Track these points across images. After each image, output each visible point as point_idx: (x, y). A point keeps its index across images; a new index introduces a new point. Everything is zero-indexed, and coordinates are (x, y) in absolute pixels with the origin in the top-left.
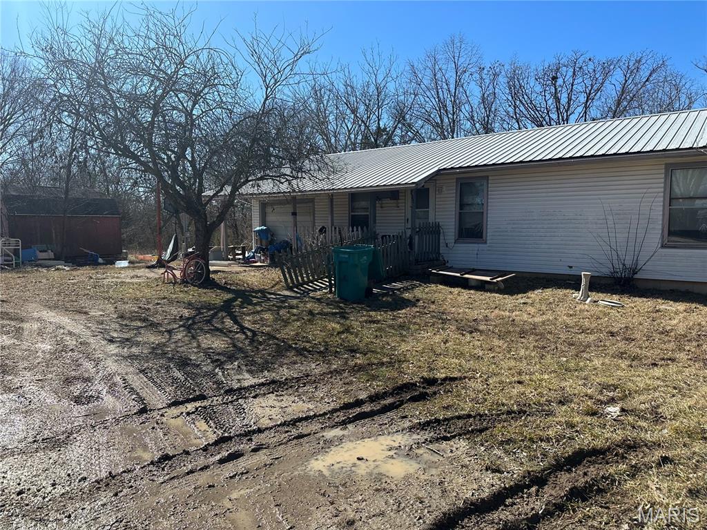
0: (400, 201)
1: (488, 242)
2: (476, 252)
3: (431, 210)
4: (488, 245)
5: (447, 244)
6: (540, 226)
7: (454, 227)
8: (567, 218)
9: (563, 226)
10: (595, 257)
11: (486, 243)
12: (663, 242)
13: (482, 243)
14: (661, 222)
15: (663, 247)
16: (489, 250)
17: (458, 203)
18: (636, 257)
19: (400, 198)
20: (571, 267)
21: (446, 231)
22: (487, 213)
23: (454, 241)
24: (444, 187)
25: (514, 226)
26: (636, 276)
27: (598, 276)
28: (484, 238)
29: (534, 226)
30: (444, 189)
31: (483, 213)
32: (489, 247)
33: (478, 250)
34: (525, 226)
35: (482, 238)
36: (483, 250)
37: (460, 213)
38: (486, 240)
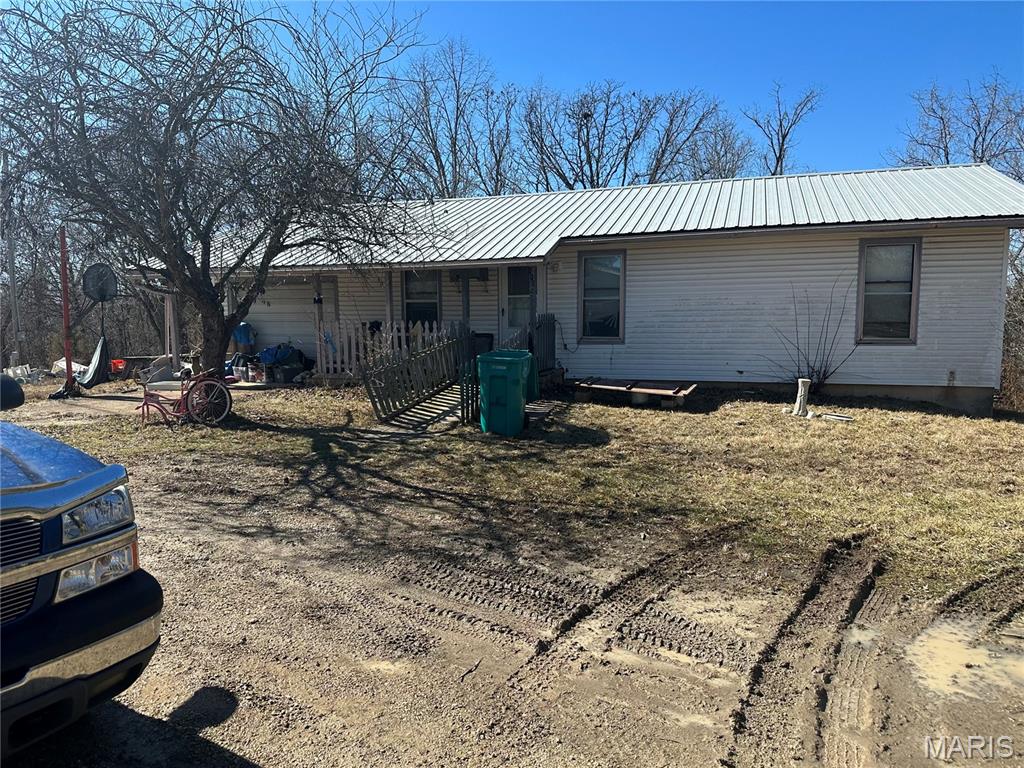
0: (489, 283)
1: (626, 341)
2: (609, 356)
3: (539, 297)
4: (627, 345)
5: (565, 345)
6: (701, 319)
7: (575, 321)
8: (737, 307)
9: (731, 318)
10: (773, 358)
11: (623, 343)
12: (856, 337)
13: (618, 343)
14: (854, 313)
15: (858, 343)
16: (626, 353)
17: (582, 287)
18: (826, 357)
19: (490, 278)
20: (741, 372)
21: (566, 326)
22: (625, 302)
23: (575, 341)
24: (560, 264)
25: (664, 319)
26: (828, 381)
27: (778, 383)
28: (621, 335)
29: (690, 319)
30: (560, 267)
31: (619, 301)
32: (629, 347)
33: (612, 353)
34: (680, 319)
35: (618, 335)
36: (619, 353)
37: (584, 301)
38: (624, 338)
